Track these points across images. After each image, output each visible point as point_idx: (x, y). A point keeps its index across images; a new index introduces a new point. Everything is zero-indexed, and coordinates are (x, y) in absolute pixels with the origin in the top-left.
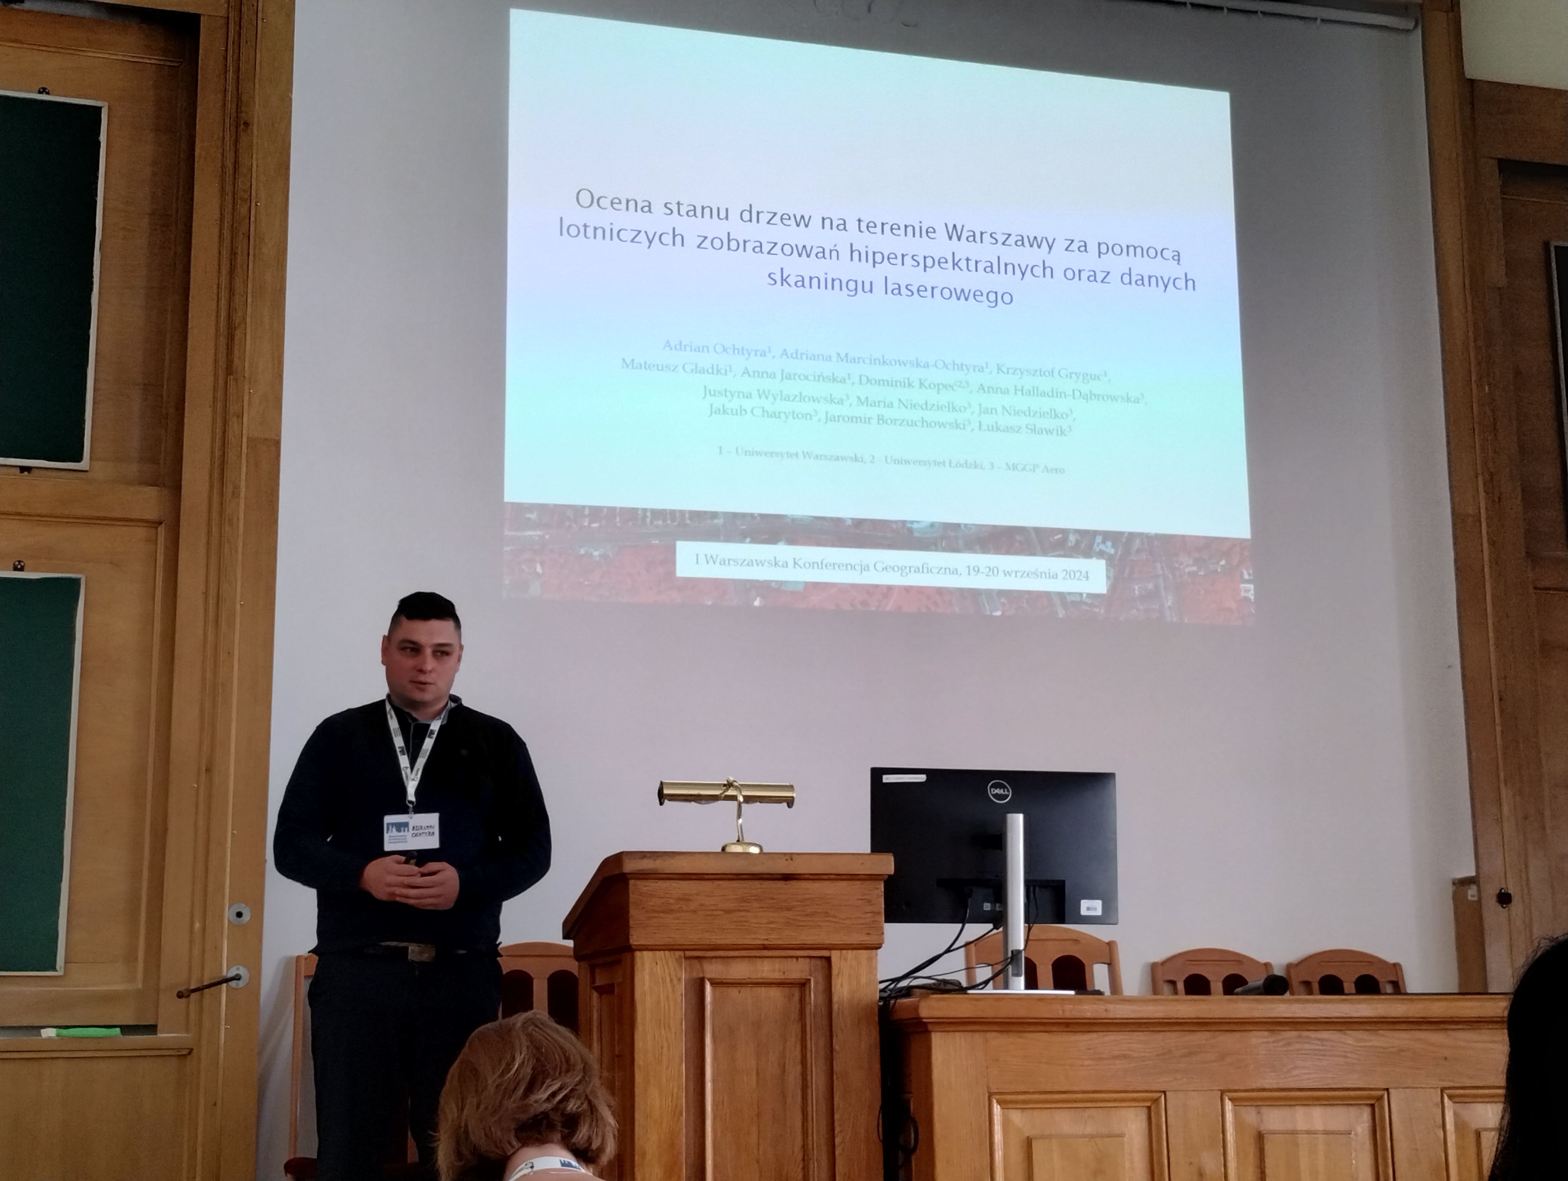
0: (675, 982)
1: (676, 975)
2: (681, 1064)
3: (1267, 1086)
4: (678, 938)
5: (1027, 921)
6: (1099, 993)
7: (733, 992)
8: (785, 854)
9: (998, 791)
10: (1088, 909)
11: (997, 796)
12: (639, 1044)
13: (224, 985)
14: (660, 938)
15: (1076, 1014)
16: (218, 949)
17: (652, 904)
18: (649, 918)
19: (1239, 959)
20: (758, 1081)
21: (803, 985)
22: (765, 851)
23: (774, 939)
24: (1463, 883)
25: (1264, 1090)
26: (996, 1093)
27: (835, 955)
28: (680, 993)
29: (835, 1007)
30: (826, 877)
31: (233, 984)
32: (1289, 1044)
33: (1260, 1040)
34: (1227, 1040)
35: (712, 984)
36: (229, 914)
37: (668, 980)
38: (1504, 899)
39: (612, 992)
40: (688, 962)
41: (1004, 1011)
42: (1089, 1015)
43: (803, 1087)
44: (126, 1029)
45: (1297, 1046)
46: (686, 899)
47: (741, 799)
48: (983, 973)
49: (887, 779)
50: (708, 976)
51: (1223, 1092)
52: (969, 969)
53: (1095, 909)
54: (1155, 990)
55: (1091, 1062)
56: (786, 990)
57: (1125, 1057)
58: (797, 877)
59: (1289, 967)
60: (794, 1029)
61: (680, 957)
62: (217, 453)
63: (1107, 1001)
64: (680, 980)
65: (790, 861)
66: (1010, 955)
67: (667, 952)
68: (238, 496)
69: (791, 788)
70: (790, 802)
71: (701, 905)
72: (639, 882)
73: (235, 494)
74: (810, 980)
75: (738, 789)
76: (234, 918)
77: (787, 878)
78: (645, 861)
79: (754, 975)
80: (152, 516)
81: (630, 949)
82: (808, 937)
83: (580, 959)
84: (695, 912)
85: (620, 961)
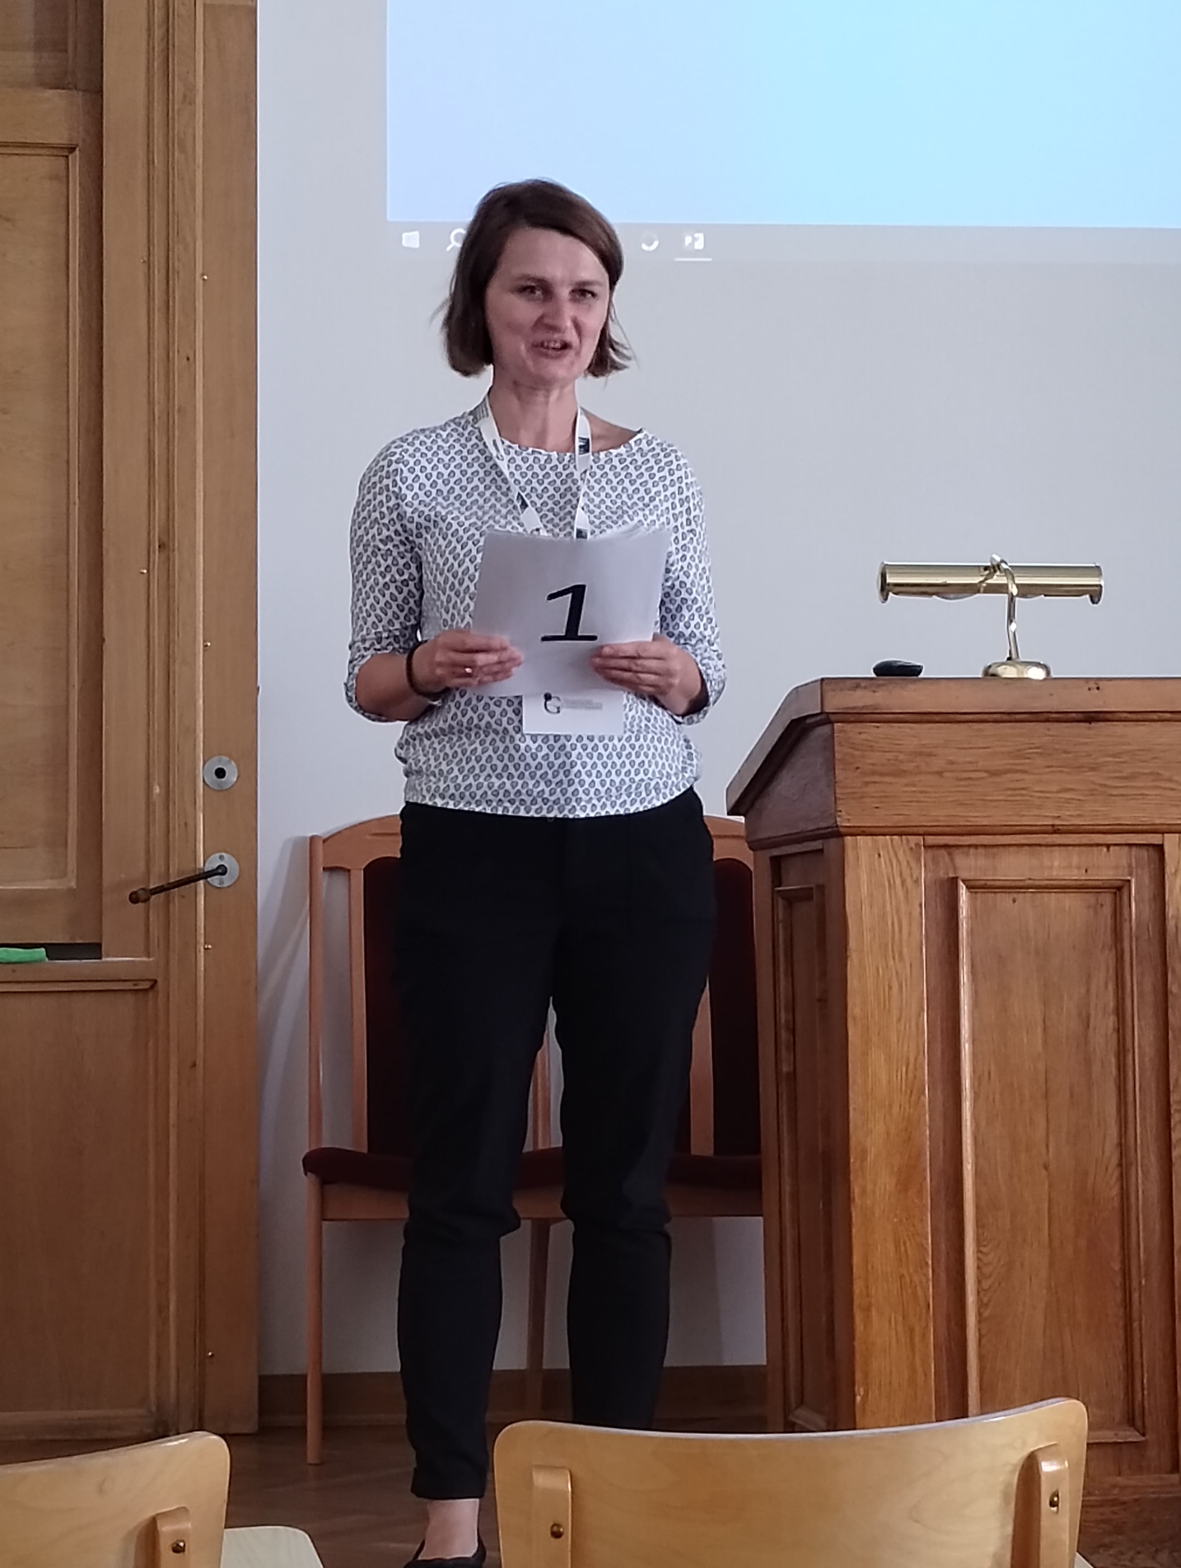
0: (909, 882)
1: (912, 876)
2: (920, 1015)
4: (915, 816)
7: (1004, 900)
8: (1087, 680)
12: (853, 982)
13: (202, 882)
14: (884, 818)
16: (189, 828)
17: (870, 761)
18: (867, 784)
20: (1045, 1042)
21: (1119, 889)
22: (1053, 675)
23: (1069, 816)
27: (1170, 842)
28: (917, 903)
29: (1171, 924)
30: (1155, 716)
31: (215, 880)
35: (968, 887)
36: (204, 773)
37: (898, 881)
39: (810, 898)
40: (930, 852)
43: (1119, 1050)
44: (55, 951)
46: (926, 753)
47: (1014, 590)
50: (964, 874)
56: (1090, 898)
58: (1109, 716)
60: (1105, 959)
61: (917, 845)
62: (158, 33)
64: (917, 882)
65: (1096, 691)
67: (896, 837)
68: (192, 102)
69: (1096, 571)
70: (1095, 595)
71: (951, 763)
72: (848, 727)
73: (189, 99)
74: (1129, 881)
75: (1009, 573)
76: (212, 778)
77: (1090, 718)
78: (859, 693)
79: (1036, 875)
80: (60, 137)
81: (837, 834)
82: (1126, 814)
83: (755, 845)
84: (940, 773)
85: (821, 851)
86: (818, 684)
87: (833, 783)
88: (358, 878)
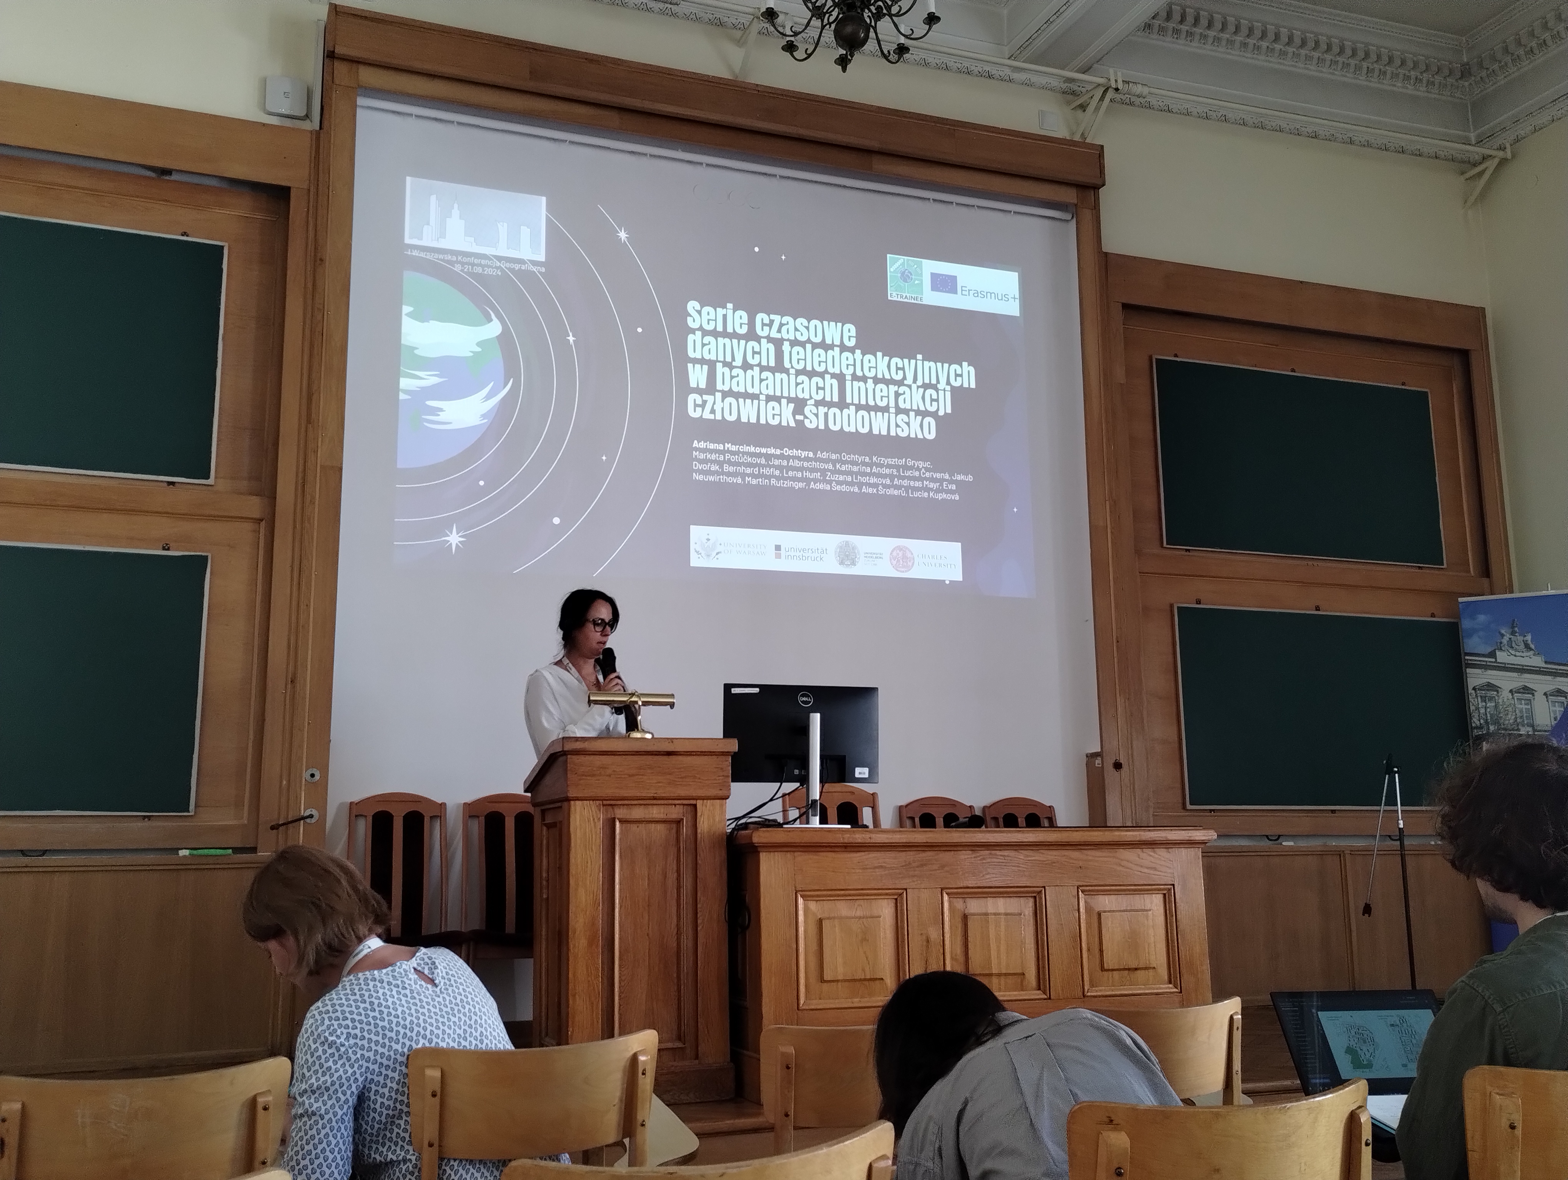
0: (596, 820)
1: (597, 817)
2: (599, 873)
3: (970, 886)
4: (599, 793)
5: (821, 781)
6: (866, 827)
7: (634, 827)
8: (668, 739)
9: (804, 699)
10: (860, 773)
11: (803, 702)
12: (572, 860)
13: (302, 821)
14: (586, 793)
15: (851, 840)
16: (297, 798)
17: (581, 770)
18: (580, 780)
19: (954, 803)
20: (648, 884)
21: (679, 822)
22: (655, 737)
23: (661, 793)
24: (1092, 756)
25: (968, 888)
26: (800, 891)
27: (699, 803)
28: (599, 827)
29: (699, 836)
30: (692, 753)
31: (308, 820)
32: (984, 859)
33: (966, 857)
34: (946, 857)
35: (620, 822)
36: (306, 775)
37: (592, 820)
38: (1118, 766)
39: (556, 826)
40: (605, 807)
41: (807, 839)
42: (860, 841)
43: (678, 887)
44: (236, 850)
45: (989, 860)
46: (603, 767)
47: (640, 703)
48: (794, 814)
49: (735, 691)
50: (618, 816)
51: (942, 889)
52: (785, 811)
53: (864, 773)
54: (902, 825)
55: (861, 871)
56: (667, 826)
57: (881, 867)
58: (676, 753)
59: (984, 808)
60: (673, 851)
61: (600, 804)
62: (300, 475)
63: (871, 832)
64: (599, 819)
65: (672, 743)
66: (810, 802)
67: (591, 802)
68: (314, 503)
69: (672, 696)
70: (672, 705)
71: (614, 771)
72: (573, 757)
73: (312, 502)
74: (683, 819)
75: (638, 696)
76: (308, 777)
77: (669, 754)
78: (578, 743)
79: (647, 816)
80: (257, 515)
81: (568, 800)
82: (682, 792)
83: (535, 805)
84: (610, 776)
85: (561, 807)
86: (561, 741)
87: (566, 779)
88: (370, 819)
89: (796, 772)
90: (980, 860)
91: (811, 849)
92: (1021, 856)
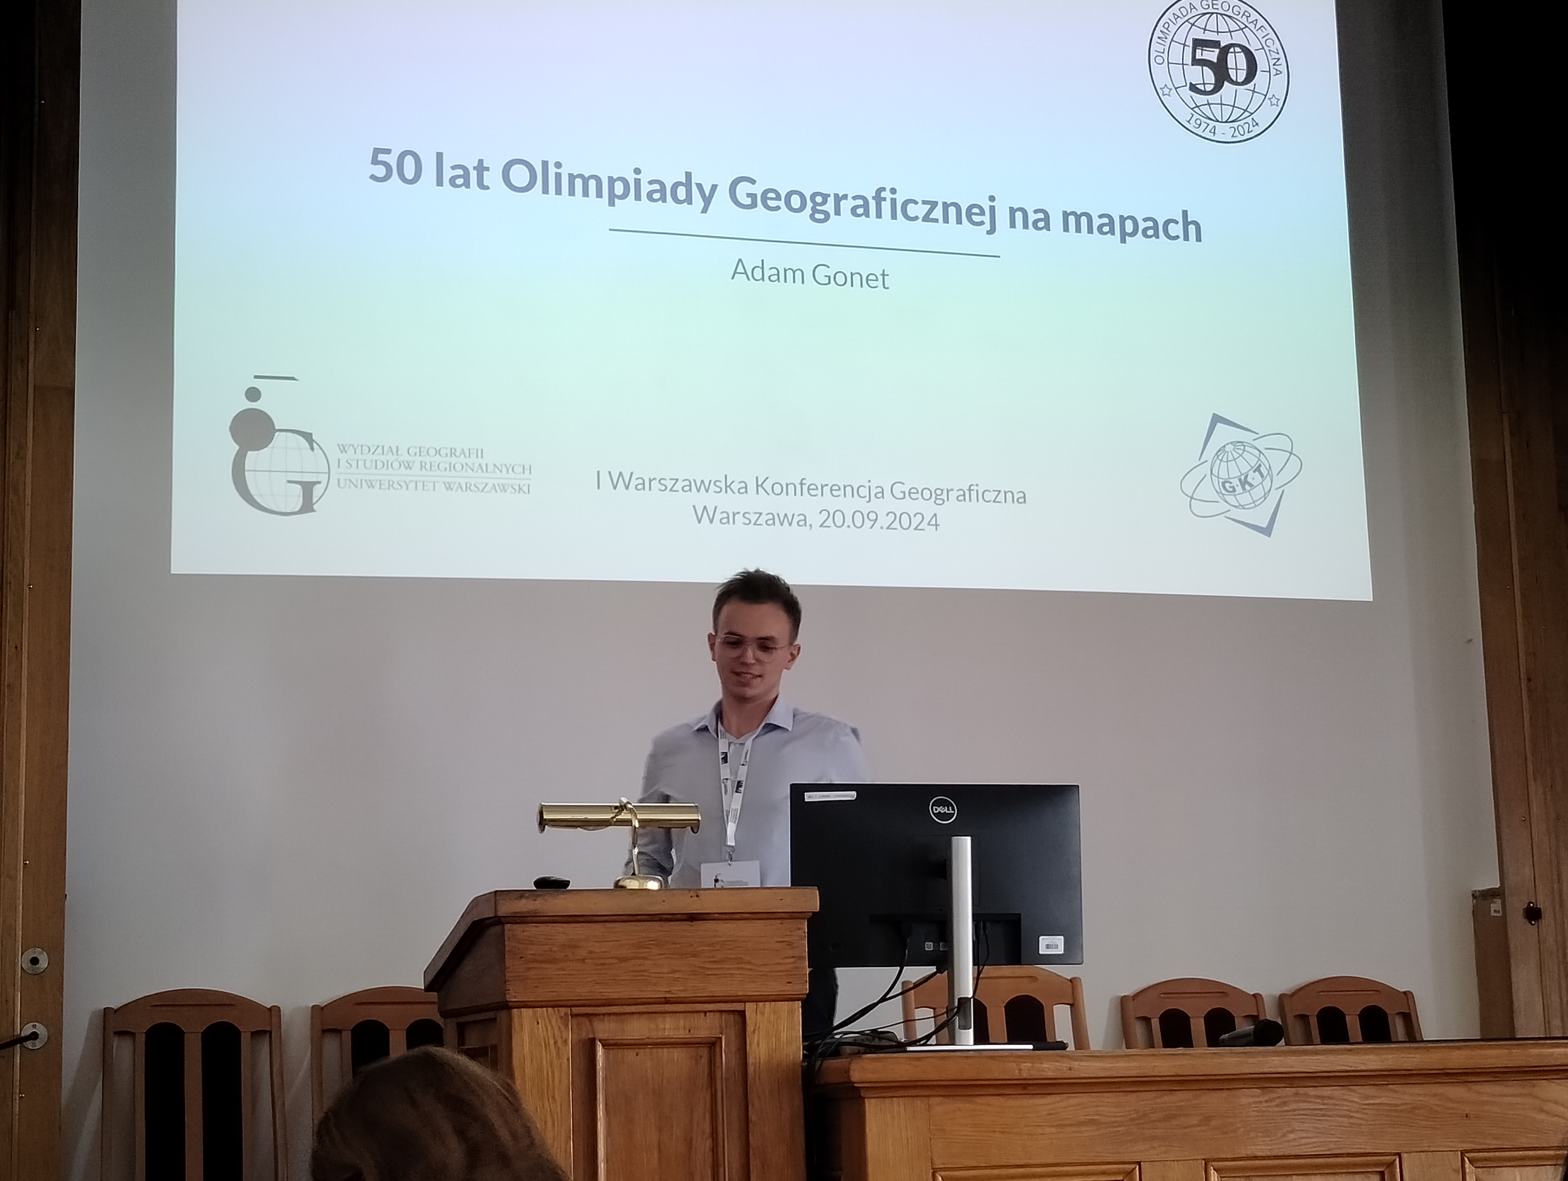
0: (560, 1044)
1: (562, 1037)
2: (567, 1142)
3: (1259, 1154)
4: (564, 992)
5: (976, 962)
6: (1062, 1046)
7: (630, 1055)
9: (941, 809)
10: (1048, 947)
13: (18, 1045)
14: (542, 994)
15: (1035, 1074)
16: (9, 1003)
17: (531, 952)
18: (529, 969)
19: (1222, 990)
20: (660, 1159)
21: (712, 1045)
23: (677, 991)
24: (1484, 897)
25: (1256, 1158)
26: (941, 1169)
27: (750, 1008)
28: (566, 1058)
29: (751, 1069)
30: (738, 916)
31: (29, 1044)
32: (1285, 1103)
33: (1251, 1100)
34: (1213, 1101)
35: (603, 1046)
36: (23, 961)
37: (552, 1042)
38: (1533, 914)
40: (575, 1021)
41: (952, 1071)
42: (1050, 1074)
43: (713, 1165)
45: (1294, 1106)
46: (573, 946)
48: (925, 1025)
49: (810, 797)
50: (600, 1035)
51: (1207, 1162)
52: (908, 1021)
53: (1057, 947)
55: (1053, 1130)
56: (691, 1051)
57: (1092, 1122)
58: (706, 916)
59: (1282, 1000)
60: (703, 1097)
61: (566, 1014)
63: (1070, 1058)
64: (566, 1042)
65: (696, 898)
66: (956, 1004)
67: (550, 1009)
71: (591, 952)
72: (515, 926)
74: (721, 1038)
76: (28, 965)
77: (692, 918)
78: (524, 901)
79: (654, 1035)
81: (507, 1007)
82: (718, 988)
83: (445, 1014)
84: (583, 960)
85: (494, 1020)
86: (493, 894)
87: (503, 969)
88: (141, 1039)
89: (929, 946)
90: (1277, 1106)
91: (960, 1092)
92: (1355, 1096)
